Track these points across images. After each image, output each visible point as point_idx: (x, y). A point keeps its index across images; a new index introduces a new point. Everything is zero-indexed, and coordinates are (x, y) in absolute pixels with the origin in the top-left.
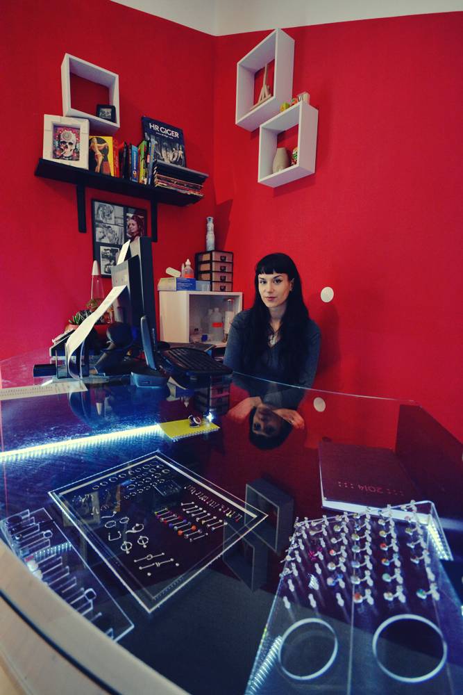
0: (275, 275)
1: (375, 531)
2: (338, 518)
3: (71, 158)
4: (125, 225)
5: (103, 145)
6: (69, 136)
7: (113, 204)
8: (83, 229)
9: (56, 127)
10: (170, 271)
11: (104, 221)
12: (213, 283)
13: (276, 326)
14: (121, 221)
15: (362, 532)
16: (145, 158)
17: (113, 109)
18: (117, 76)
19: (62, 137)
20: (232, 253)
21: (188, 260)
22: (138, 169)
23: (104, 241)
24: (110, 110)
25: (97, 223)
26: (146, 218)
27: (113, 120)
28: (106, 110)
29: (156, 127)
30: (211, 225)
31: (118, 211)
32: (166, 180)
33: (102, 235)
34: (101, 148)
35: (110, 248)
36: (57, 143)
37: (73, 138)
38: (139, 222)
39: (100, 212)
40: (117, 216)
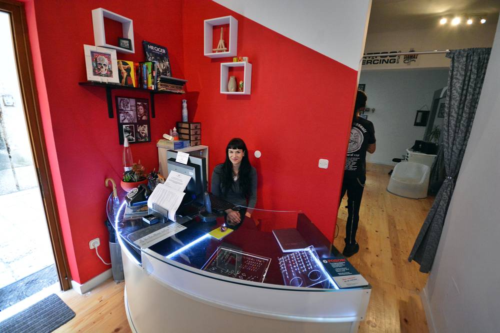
0: (237, 150)
1: (302, 256)
2: (291, 255)
3: (107, 75)
4: (137, 110)
5: (127, 66)
6: (103, 60)
7: (129, 98)
8: (111, 116)
9: (92, 53)
10: (166, 136)
11: (124, 109)
12: (191, 142)
13: (237, 172)
14: (134, 108)
15: (299, 257)
16: (152, 73)
17: (130, 41)
18: (131, 21)
19: (98, 60)
20: (200, 123)
21: (175, 128)
22: (147, 79)
23: (125, 122)
24: (127, 42)
25: (120, 111)
26: (148, 104)
27: (130, 49)
28: (125, 42)
29: (152, 48)
30: (185, 105)
31: (132, 102)
32: (165, 85)
33: (124, 118)
34: (126, 68)
35: (129, 125)
36: (95, 64)
37: (106, 61)
38: (144, 107)
39: (122, 104)
40: (132, 105)
